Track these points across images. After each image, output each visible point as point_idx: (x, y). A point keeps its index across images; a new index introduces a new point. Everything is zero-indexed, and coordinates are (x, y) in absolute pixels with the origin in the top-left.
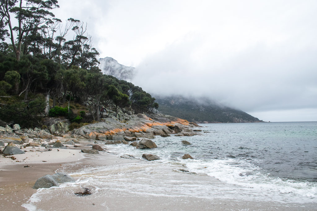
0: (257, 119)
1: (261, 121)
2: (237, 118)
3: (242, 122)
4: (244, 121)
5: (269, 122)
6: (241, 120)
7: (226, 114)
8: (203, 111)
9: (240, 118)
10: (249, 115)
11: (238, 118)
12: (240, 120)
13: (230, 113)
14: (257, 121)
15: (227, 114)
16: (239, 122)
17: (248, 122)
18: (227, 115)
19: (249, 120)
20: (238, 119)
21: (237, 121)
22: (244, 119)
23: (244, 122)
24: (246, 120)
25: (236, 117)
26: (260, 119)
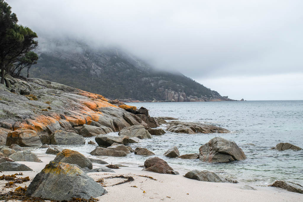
0: (216, 94)
1: (225, 99)
2: (173, 92)
3: (185, 101)
4: (189, 98)
5: (243, 100)
6: (183, 96)
7: (149, 83)
8: (98, 74)
9: (181, 91)
10: (198, 84)
11: (176, 91)
12: (181, 97)
13: (158, 80)
14: (215, 98)
15: (152, 82)
16: (178, 101)
17: (198, 101)
18: (153, 84)
19: (199, 97)
20: (177, 95)
21: (174, 98)
22: (188, 95)
23: (188, 101)
24: (194, 95)
25: (172, 90)
26: (222, 95)
